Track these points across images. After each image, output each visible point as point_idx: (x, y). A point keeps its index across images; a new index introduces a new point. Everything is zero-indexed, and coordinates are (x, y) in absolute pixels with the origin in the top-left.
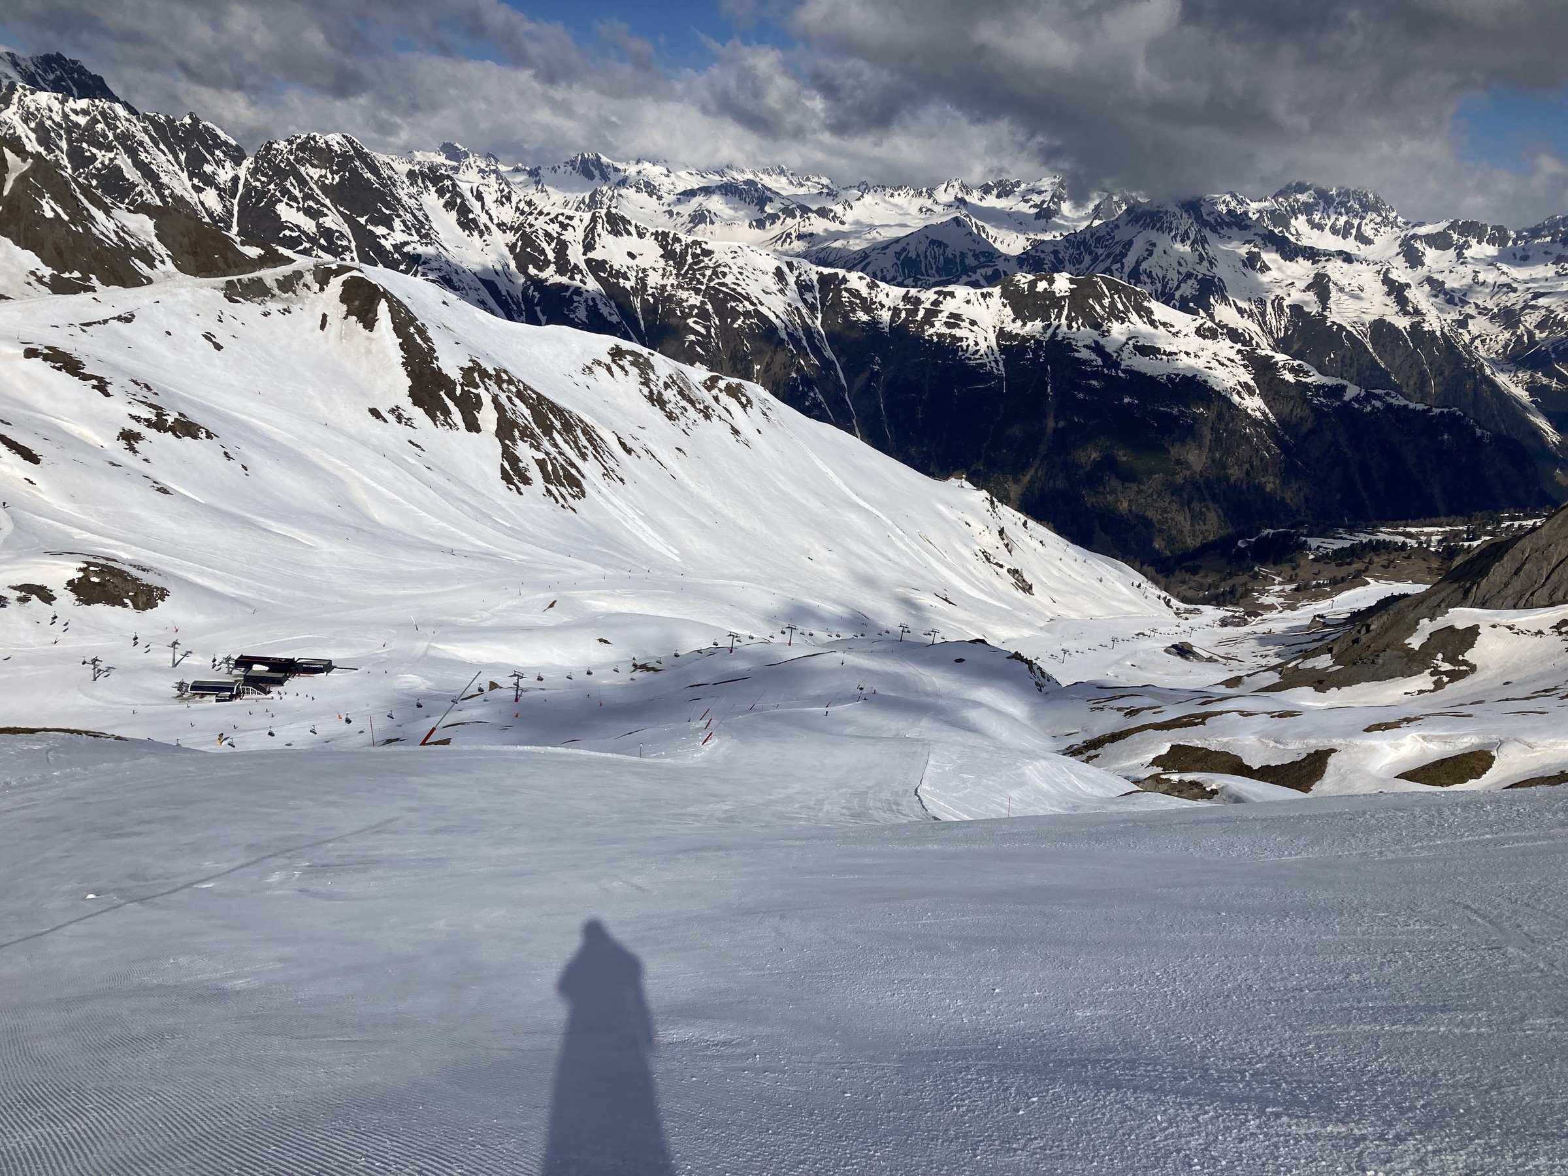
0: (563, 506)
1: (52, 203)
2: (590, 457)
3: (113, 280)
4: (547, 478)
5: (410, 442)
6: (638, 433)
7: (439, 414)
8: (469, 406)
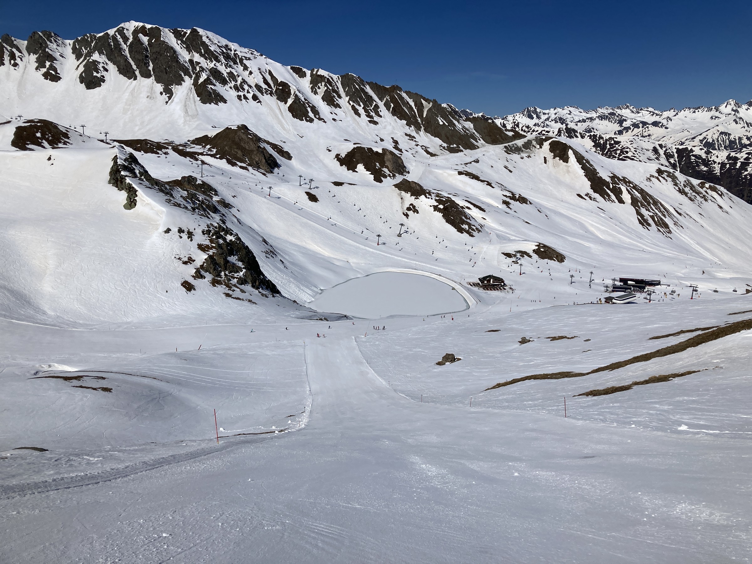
0: (666, 236)
1: (441, 119)
2: (667, 216)
3: (467, 147)
4: (656, 225)
5: (598, 207)
6: (680, 206)
7: (606, 196)
8: (618, 193)
